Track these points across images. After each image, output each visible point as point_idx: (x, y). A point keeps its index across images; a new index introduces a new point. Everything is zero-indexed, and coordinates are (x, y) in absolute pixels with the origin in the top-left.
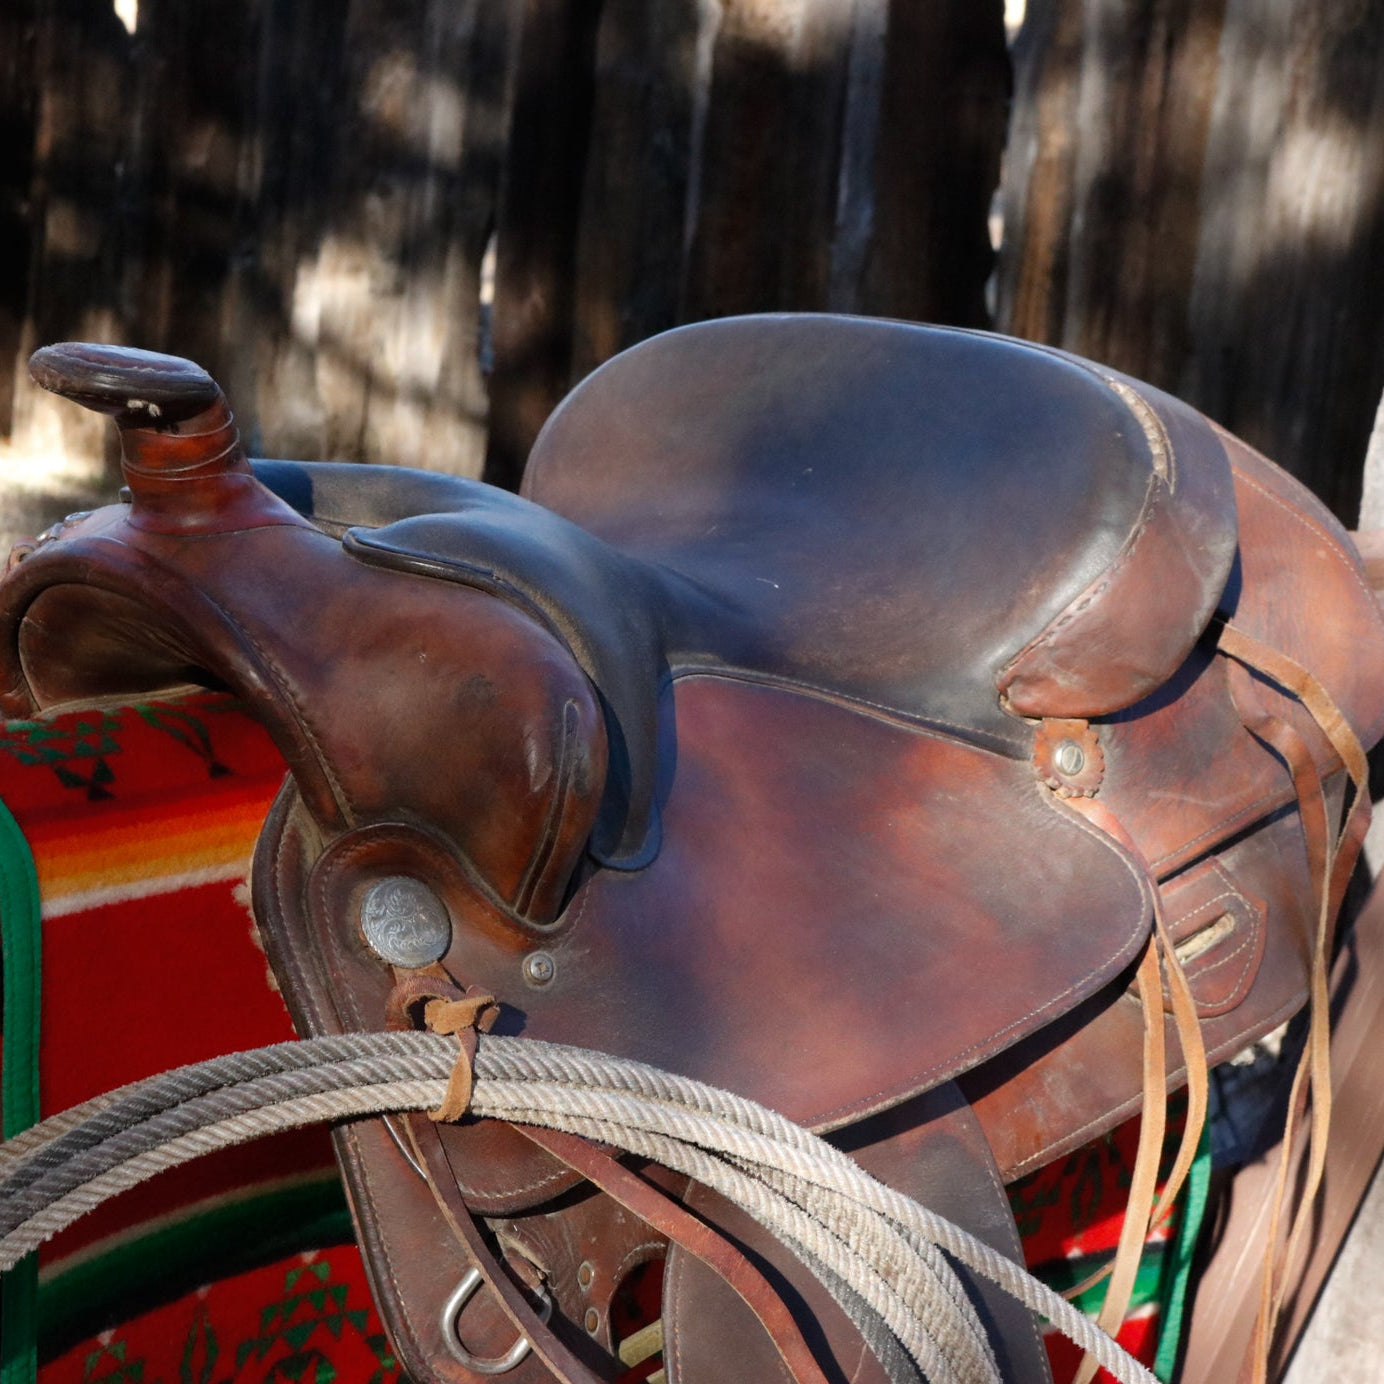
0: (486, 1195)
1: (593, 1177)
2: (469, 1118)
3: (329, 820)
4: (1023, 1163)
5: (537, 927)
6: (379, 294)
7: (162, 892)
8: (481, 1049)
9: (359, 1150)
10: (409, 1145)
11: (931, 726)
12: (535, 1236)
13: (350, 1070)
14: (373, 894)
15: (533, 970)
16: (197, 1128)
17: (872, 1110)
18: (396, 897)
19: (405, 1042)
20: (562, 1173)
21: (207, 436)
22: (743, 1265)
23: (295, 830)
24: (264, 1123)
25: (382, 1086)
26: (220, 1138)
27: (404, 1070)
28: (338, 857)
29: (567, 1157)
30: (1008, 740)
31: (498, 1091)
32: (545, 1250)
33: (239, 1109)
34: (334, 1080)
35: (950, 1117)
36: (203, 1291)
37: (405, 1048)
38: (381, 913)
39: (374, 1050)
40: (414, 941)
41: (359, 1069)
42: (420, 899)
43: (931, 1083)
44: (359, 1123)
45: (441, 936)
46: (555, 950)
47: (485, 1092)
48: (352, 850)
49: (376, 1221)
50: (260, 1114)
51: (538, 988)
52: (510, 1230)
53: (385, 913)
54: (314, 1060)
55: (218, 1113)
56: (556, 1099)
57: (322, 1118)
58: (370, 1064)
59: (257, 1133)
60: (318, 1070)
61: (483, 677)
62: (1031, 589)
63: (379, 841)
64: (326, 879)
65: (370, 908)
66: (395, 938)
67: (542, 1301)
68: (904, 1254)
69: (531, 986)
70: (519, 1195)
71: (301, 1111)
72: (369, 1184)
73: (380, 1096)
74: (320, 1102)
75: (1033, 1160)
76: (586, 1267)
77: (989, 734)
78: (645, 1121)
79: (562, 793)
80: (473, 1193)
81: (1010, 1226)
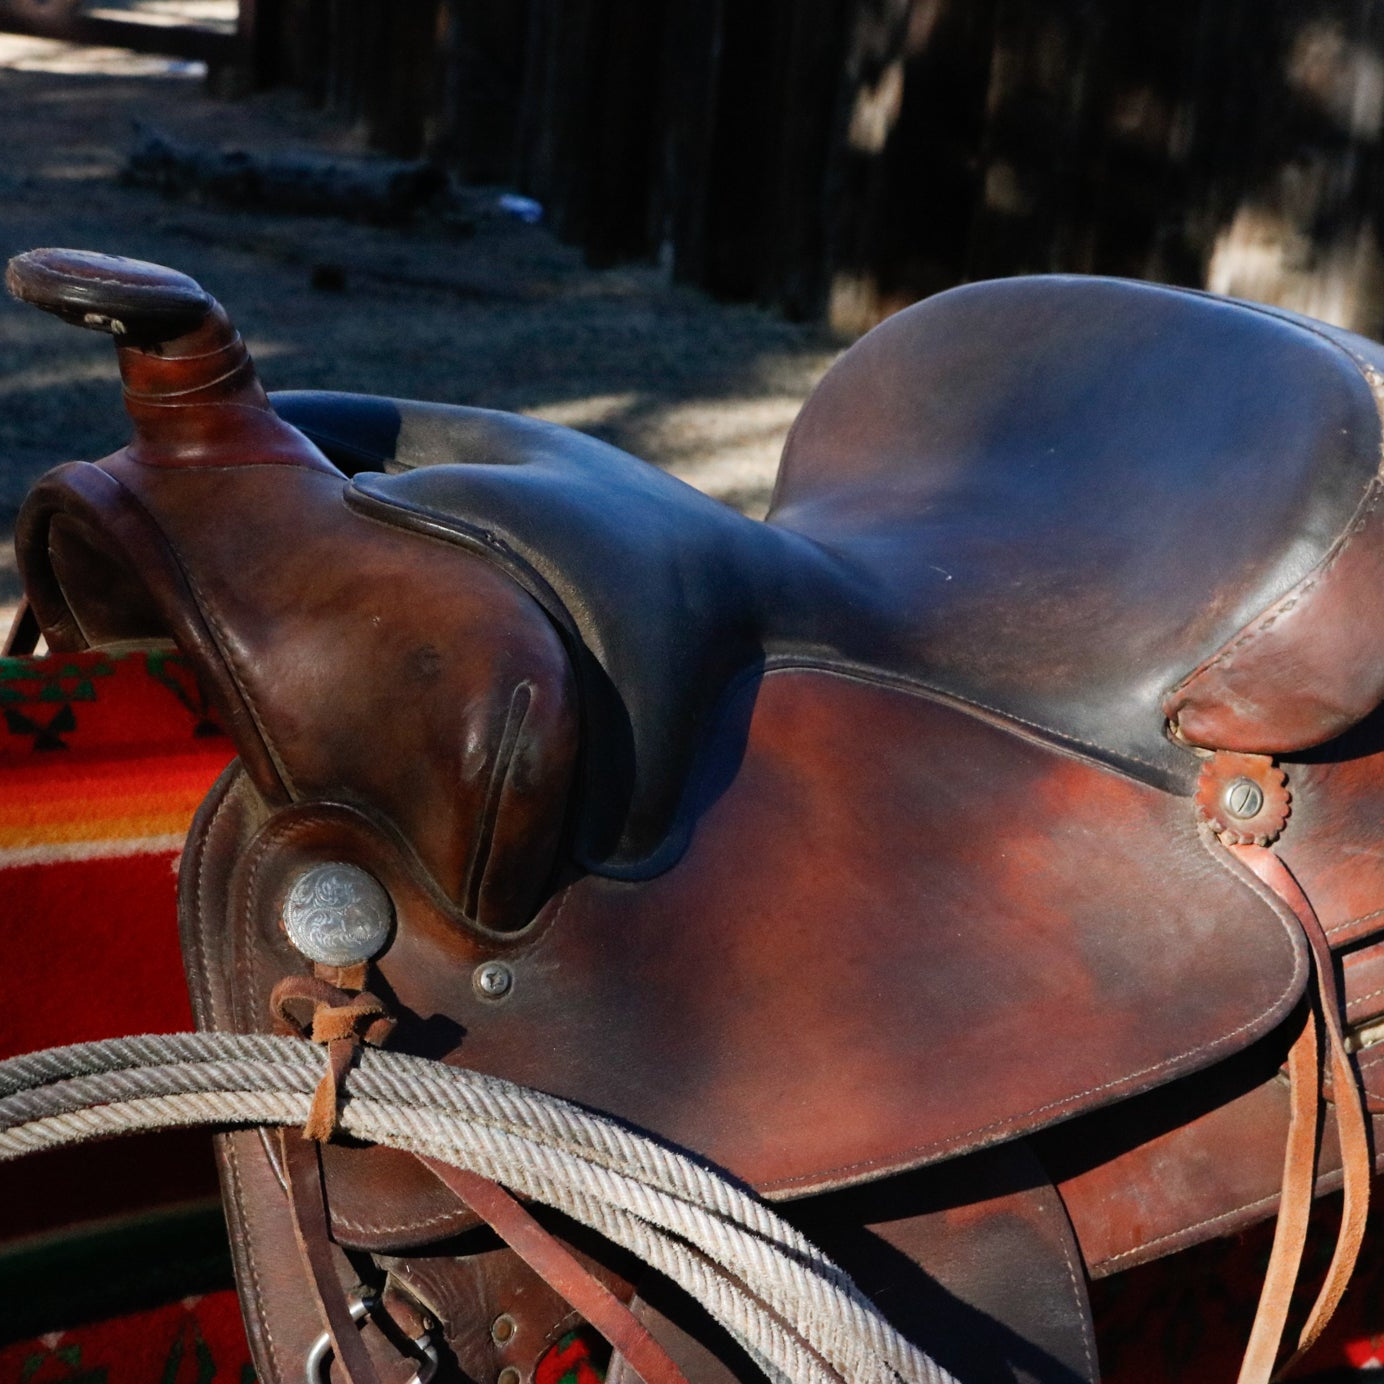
0: (361, 1229)
3: (275, 794)
4: (1116, 1258)
5: (490, 932)
6: (1290, 267)
7: (110, 856)
8: (362, 1063)
9: (236, 1162)
11: (1081, 748)
12: (433, 1280)
13: (204, 1072)
14: (304, 879)
15: (484, 981)
16: (35, 1119)
17: (853, 1180)
18: (331, 885)
19: (275, 1047)
20: (460, 1212)
21: (193, 360)
24: (107, 1121)
25: (242, 1094)
26: (58, 1133)
27: (265, 1079)
28: (275, 835)
29: (467, 1196)
30: (1170, 771)
31: (371, 1113)
32: (445, 1297)
33: (80, 1104)
34: (185, 1081)
35: (1021, 1196)
36: (190, 1302)
37: (274, 1055)
38: (308, 901)
39: (238, 1053)
40: (343, 936)
41: (214, 1073)
42: (358, 890)
43: (938, 1155)
44: (237, 1132)
45: (377, 934)
46: (517, 961)
47: (355, 1112)
48: (291, 829)
50: (103, 1110)
51: (490, 1002)
52: (401, 1269)
53: (312, 902)
54: (170, 1057)
55: (56, 1105)
56: (436, 1129)
57: (173, 1123)
58: (230, 1070)
59: (101, 1132)
60: (172, 1070)
61: (433, 647)
62: (1213, 601)
63: (317, 821)
64: (259, 858)
65: (295, 895)
66: (318, 930)
69: (480, 999)
70: (400, 1233)
71: (149, 1112)
72: (243, 1201)
73: (238, 1106)
74: (171, 1105)
75: (1130, 1255)
76: (504, 1321)
77: (1147, 763)
78: (535, 1165)
79: (499, 785)
80: (347, 1224)
81: (1084, 1328)
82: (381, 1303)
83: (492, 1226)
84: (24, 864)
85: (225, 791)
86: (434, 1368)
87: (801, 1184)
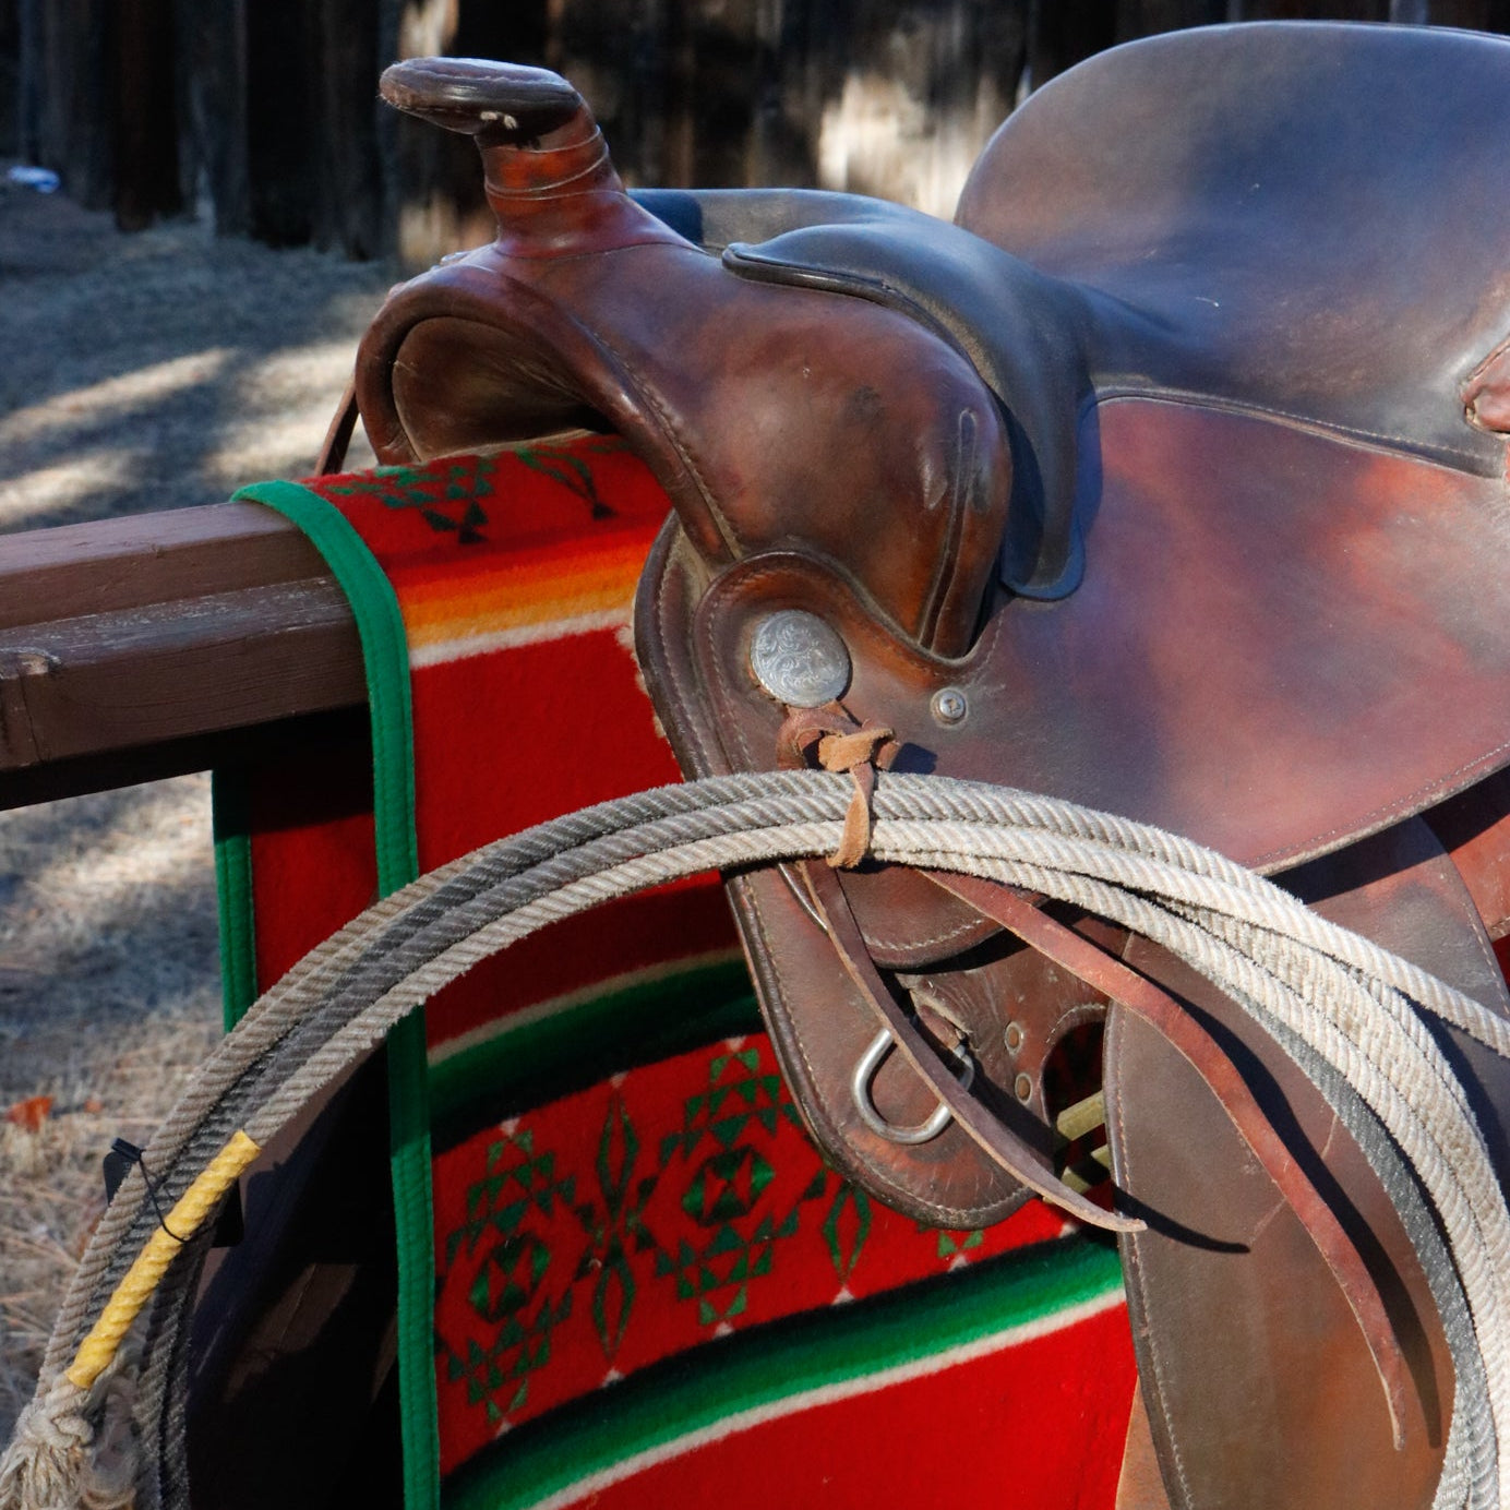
0: (893, 947)
1: (1012, 923)
2: (870, 864)
3: (715, 554)
5: (945, 661)
6: (907, 137)
7: (543, 640)
8: (880, 787)
9: (755, 903)
10: (808, 895)
11: (1390, 444)
12: (953, 993)
13: (737, 812)
14: (764, 629)
15: (943, 708)
16: (575, 879)
17: (1324, 849)
18: (788, 632)
19: (797, 781)
20: (978, 922)
21: (569, 151)
22: (1180, 1016)
23: (678, 565)
24: (647, 872)
25: (774, 830)
26: (600, 890)
27: (796, 811)
28: (725, 592)
29: (983, 905)
30: (1477, 456)
31: (900, 831)
32: (965, 1008)
33: (619, 858)
34: (720, 823)
35: (1424, 866)
36: (617, 1080)
37: (796, 788)
38: (773, 649)
39: (763, 790)
40: (810, 678)
41: (747, 812)
42: (815, 635)
43: (1390, 820)
44: (754, 874)
45: (840, 672)
46: (968, 686)
47: (884, 832)
48: (741, 584)
49: (777, 980)
50: (642, 862)
51: (949, 727)
52: (924, 986)
53: (776, 650)
54: (698, 802)
55: (597, 862)
56: (964, 838)
57: (709, 866)
58: (759, 806)
59: (640, 884)
60: (703, 814)
61: (870, 389)
62: (1495, 290)
63: (768, 572)
64: (712, 616)
65: (760, 645)
66: (789, 675)
67: (963, 1063)
68: (1364, 1004)
69: (941, 725)
70: (930, 948)
71: (686, 858)
72: (767, 939)
73: (771, 841)
74: (707, 848)
76: (1013, 1028)
77: (1455, 451)
78: (1063, 860)
79: (960, 509)
80: (880, 945)
81: (1498, 985)
82: (918, 1018)
83: (1013, 930)
84: (472, 654)
85: (666, 557)
86: (972, 1075)
87: (1280, 858)
